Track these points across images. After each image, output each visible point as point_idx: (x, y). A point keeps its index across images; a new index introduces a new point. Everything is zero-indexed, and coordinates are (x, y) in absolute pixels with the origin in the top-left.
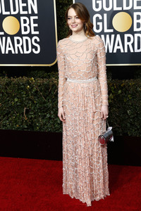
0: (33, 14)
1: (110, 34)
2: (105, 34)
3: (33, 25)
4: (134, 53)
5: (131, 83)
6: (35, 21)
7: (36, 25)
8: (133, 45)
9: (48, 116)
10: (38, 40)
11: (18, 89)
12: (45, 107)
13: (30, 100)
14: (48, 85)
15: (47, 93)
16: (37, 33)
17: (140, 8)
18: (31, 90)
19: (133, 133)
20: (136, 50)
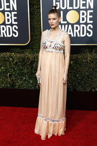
0: (14, 10)
1: (65, 24)
2: (62, 25)
3: (14, 18)
4: (80, 37)
6: (15, 15)
7: (16, 18)
8: (79, 32)
9: (24, 78)
11: (4, 61)
12: (22, 73)
13: (12, 68)
14: (24, 58)
15: (24, 64)
16: (16, 23)
17: (85, 8)
18: (13, 61)
19: (80, 89)
20: (82, 36)
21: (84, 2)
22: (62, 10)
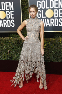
1: (44, 19)
2: (42, 19)
5: (54, 39)
7: (13, 15)
8: (54, 23)
9: (19, 54)
10: (14, 21)
11: (6, 42)
12: (17, 50)
13: (11, 47)
14: (19, 40)
15: (18, 44)
16: (13, 18)
17: (57, 7)
18: (11, 43)
19: (54, 60)
20: (55, 26)
21: (57, 4)
22: (43, 9)
